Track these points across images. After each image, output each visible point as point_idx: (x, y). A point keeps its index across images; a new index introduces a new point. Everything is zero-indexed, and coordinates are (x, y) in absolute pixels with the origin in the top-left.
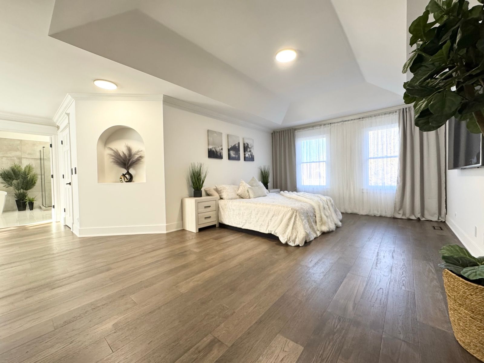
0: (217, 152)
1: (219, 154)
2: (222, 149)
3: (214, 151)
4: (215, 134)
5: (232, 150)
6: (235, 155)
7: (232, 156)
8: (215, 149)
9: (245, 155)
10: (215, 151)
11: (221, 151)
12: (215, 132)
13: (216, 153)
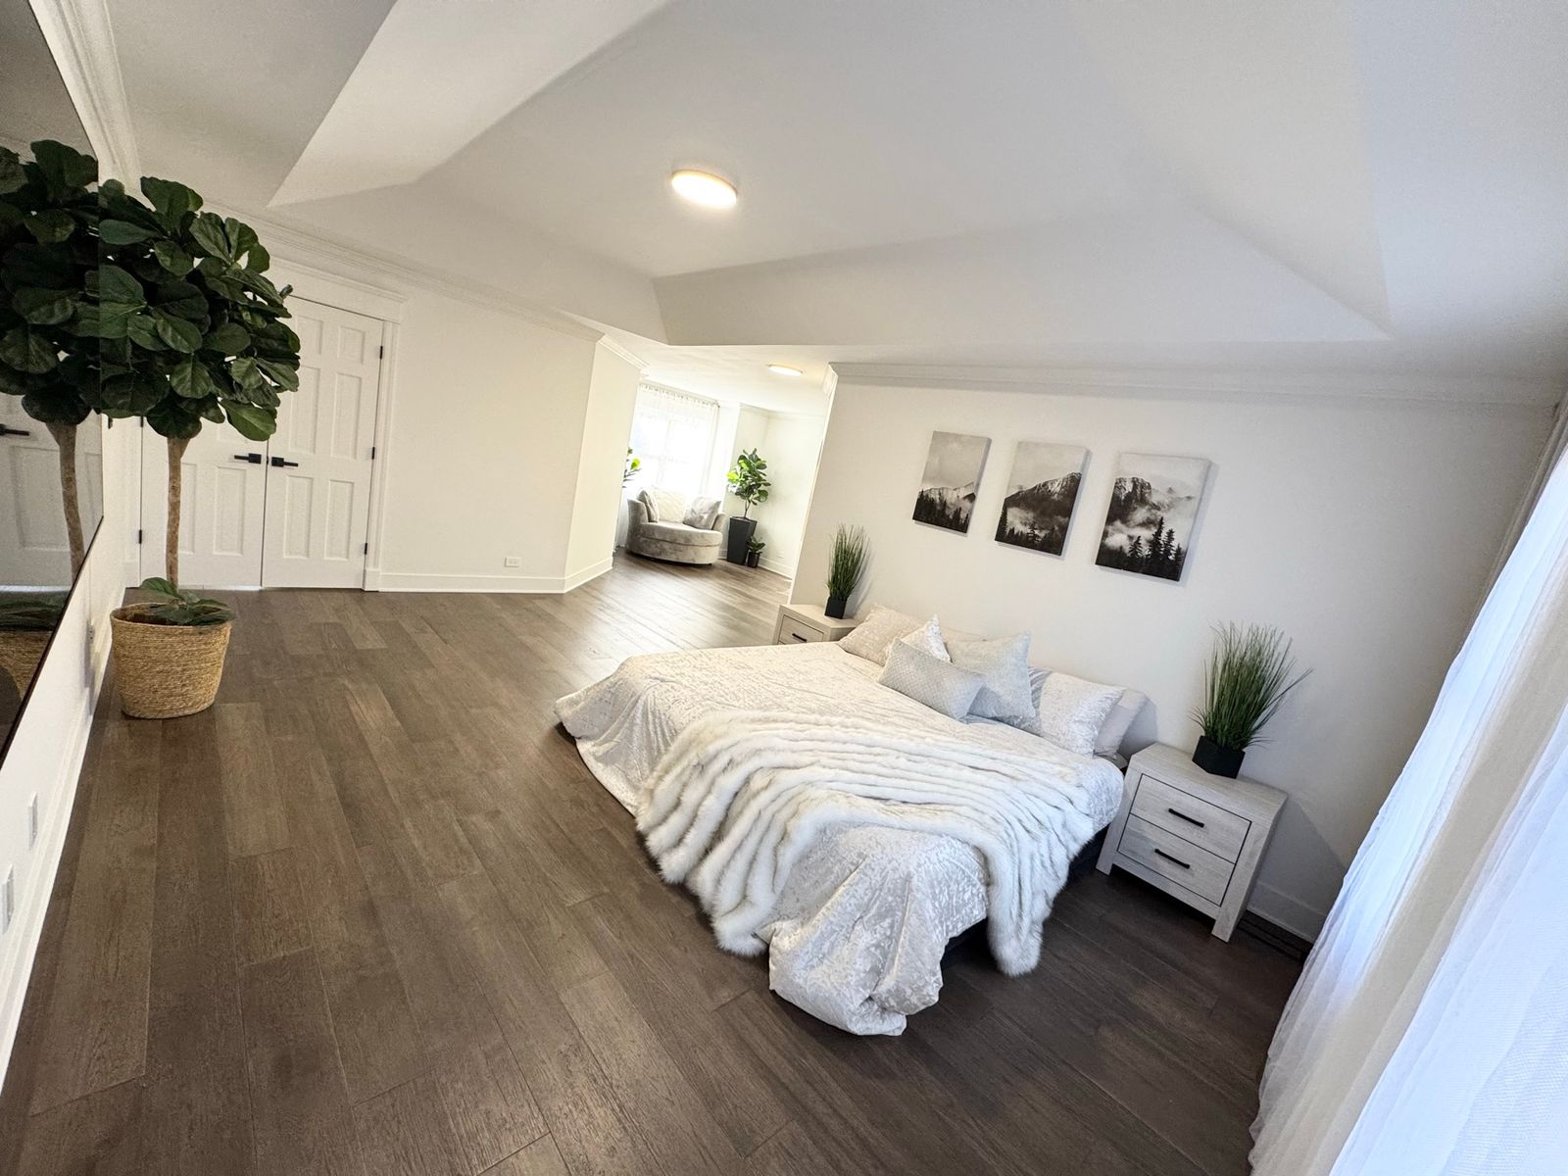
0: (944, 504)
1: (950, 513)
2: (972, 498)
3: (933, 501)
4: (955, 446)
5: (1018, 506)
6: (1033, 528)
7: (1012, 530)
8: (940, 494)
9: (1105, 535)
10: (938, 501)
11: (967, 504)
12: (957, 437)
13: (938, 508)
